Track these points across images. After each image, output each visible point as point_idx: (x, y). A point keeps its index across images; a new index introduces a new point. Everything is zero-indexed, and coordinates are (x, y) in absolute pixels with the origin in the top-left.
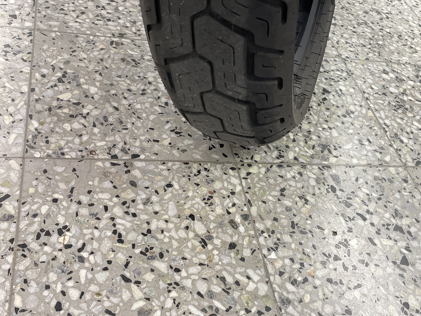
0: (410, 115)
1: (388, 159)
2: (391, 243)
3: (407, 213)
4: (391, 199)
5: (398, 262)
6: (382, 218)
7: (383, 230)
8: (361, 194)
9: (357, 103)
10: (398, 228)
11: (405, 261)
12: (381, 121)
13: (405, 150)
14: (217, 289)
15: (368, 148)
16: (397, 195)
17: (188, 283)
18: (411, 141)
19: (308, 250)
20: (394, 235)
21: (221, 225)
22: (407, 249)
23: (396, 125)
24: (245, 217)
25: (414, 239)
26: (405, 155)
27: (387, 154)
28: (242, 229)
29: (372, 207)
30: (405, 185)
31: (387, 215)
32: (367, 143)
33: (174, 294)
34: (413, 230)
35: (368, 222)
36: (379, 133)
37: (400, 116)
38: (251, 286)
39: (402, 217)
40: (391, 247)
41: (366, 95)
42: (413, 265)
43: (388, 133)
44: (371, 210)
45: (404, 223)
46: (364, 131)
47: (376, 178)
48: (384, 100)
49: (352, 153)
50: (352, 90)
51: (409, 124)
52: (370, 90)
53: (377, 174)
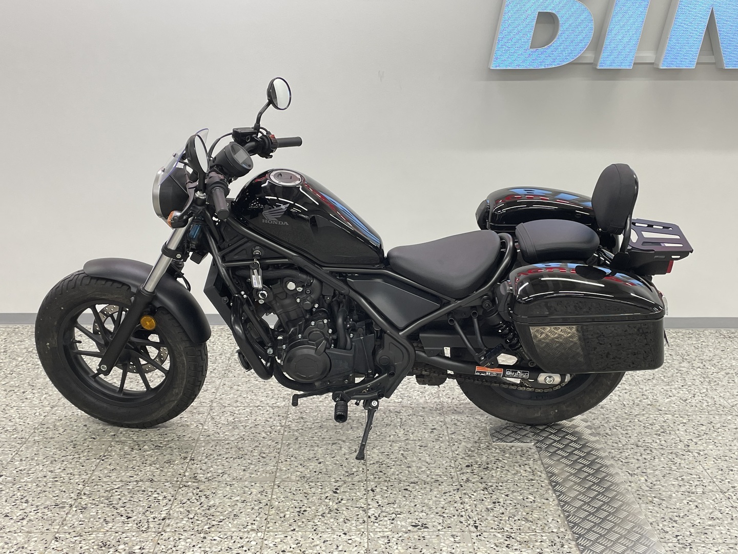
0: (95, 547)
1: (66, 527)
2: (18, 515)
3: (29, 524)
4: (40, 521)
5: (8, 514)
6: (32, 516)
7: (26, 515)
8: (49, 513)
9: (114, 527)
10: (23, 519)
11: (7, 516)
12: (94, 533)
13: (68, 536)
14: (30, 472)
15: (77, 523)
16: (41, 524)
17: (37, 467)
18: (74, 541)
19: (30, 493)
20: (21, 517)
21: (57, 475)
22: (12, 519)
23: (89, 538)
24: (57, 481)
25: (15, 522)
26: (65, 535)
27: (69, 528)
28: (52, 479)
29: (39, 514)
30: (46, 529)
31: (32, 518)
32: (80, 523)
33: (35, 464)
34: (19, 523)
35: (32, 511)
36: (86, 530)
37: (96, 543)
38: (25, 478)
39: (28, 522)
40: (16, 514)
41: (120, 533)
42: (3, 518)
43: (84, 533)
44: (38, 514)
45: (25, 522)
46: (90, 524)
47: (56, 520)
48: (113, 539)
49: (76, 516)
50: (127, 528)
51: (88, 544)
52: (126, 536)
53: (58, 521)
